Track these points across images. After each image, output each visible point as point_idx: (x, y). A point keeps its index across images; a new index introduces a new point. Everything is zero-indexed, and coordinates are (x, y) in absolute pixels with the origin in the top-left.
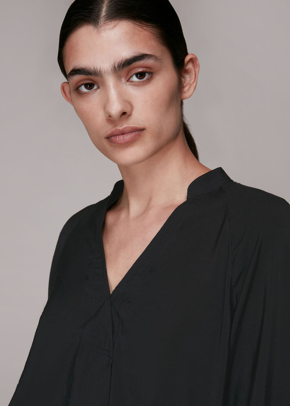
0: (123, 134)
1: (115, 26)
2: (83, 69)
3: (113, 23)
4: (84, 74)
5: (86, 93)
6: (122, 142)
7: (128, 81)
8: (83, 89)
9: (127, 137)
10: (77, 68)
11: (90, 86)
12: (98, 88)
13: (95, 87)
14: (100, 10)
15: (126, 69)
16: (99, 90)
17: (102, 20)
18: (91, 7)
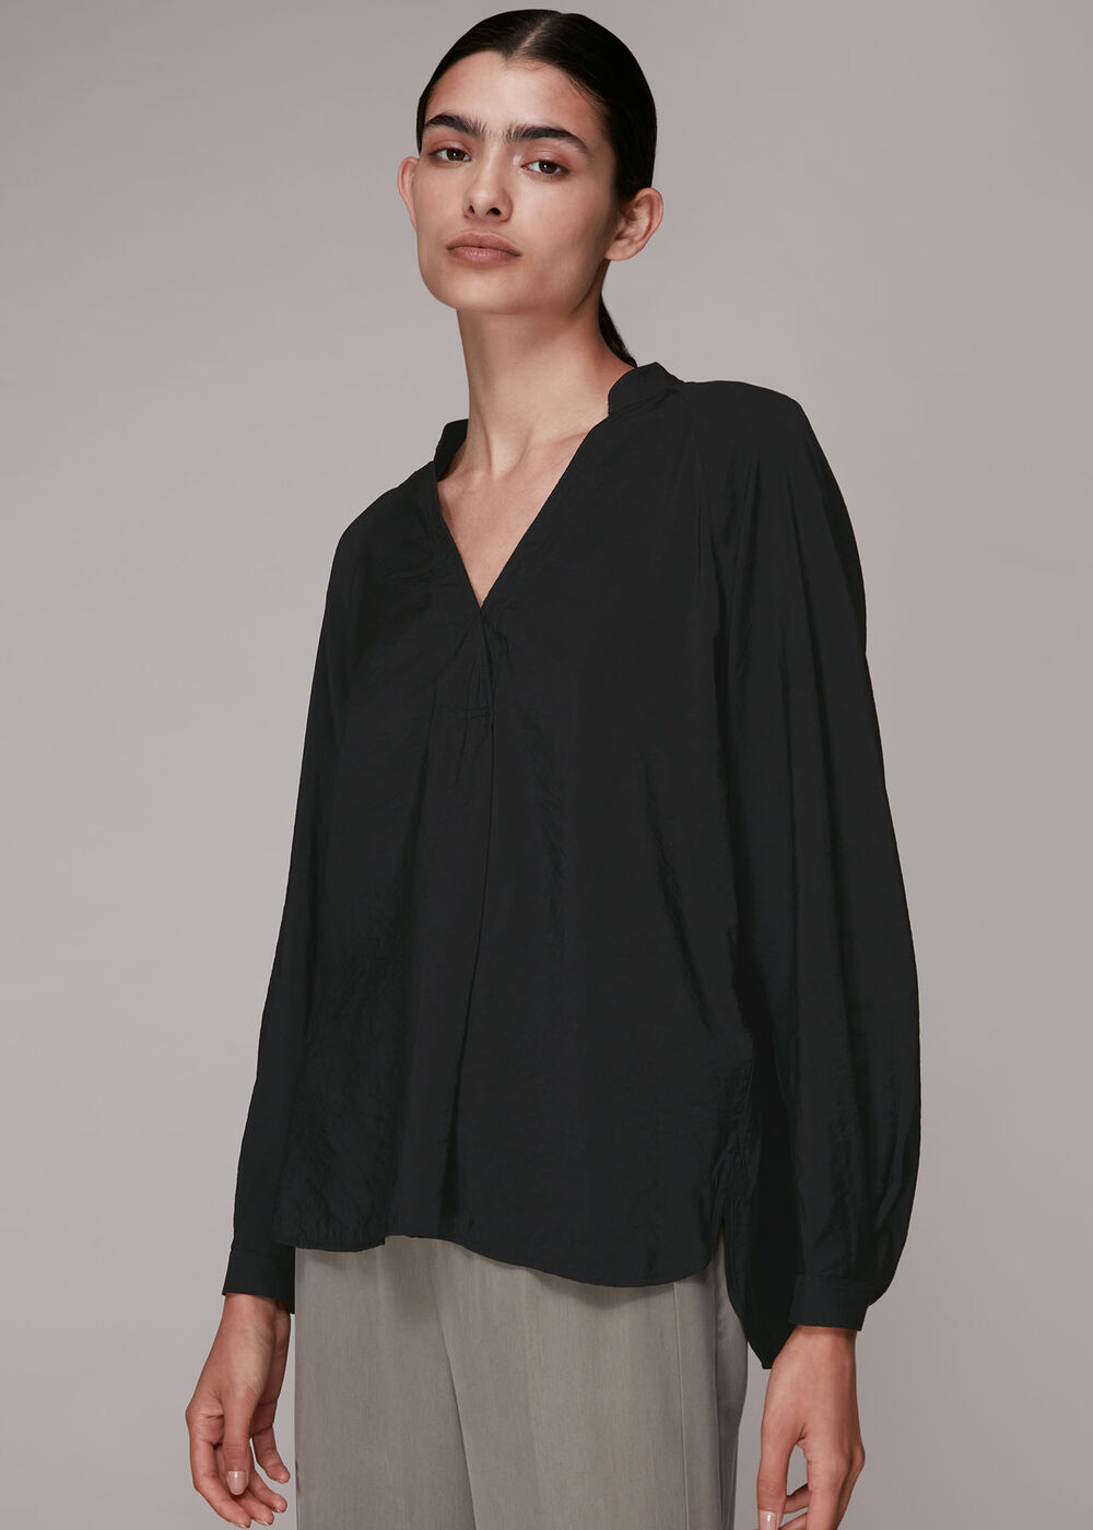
0: (481, 247)
1: (538, 69)
2: (458, 118)
3: (536, 64)
4: (457, 128)
5: (446, 162)
6: (474, 259)
7: (522, 166)
8: (444, 155)
9: (484, 255)
10: (449, 113)
11: (457, 155)
12: (470, 160)
13: (466, 158)
14: (523, 38)
15: (527, 143)
16: (468, 164)
17: (520, 52)
18: (511, 28)
